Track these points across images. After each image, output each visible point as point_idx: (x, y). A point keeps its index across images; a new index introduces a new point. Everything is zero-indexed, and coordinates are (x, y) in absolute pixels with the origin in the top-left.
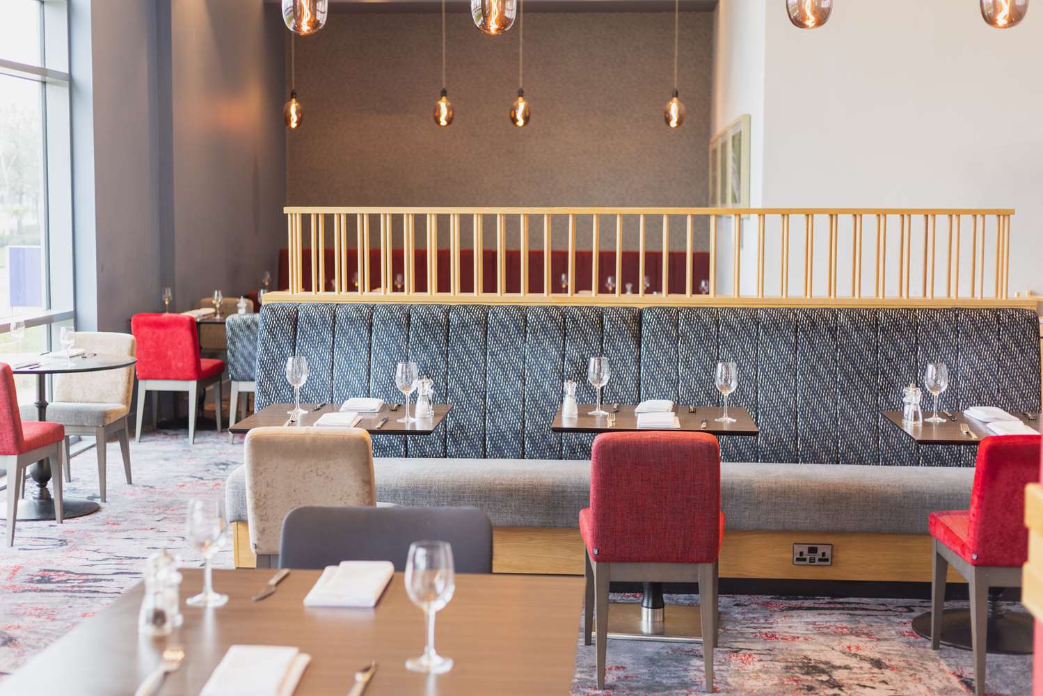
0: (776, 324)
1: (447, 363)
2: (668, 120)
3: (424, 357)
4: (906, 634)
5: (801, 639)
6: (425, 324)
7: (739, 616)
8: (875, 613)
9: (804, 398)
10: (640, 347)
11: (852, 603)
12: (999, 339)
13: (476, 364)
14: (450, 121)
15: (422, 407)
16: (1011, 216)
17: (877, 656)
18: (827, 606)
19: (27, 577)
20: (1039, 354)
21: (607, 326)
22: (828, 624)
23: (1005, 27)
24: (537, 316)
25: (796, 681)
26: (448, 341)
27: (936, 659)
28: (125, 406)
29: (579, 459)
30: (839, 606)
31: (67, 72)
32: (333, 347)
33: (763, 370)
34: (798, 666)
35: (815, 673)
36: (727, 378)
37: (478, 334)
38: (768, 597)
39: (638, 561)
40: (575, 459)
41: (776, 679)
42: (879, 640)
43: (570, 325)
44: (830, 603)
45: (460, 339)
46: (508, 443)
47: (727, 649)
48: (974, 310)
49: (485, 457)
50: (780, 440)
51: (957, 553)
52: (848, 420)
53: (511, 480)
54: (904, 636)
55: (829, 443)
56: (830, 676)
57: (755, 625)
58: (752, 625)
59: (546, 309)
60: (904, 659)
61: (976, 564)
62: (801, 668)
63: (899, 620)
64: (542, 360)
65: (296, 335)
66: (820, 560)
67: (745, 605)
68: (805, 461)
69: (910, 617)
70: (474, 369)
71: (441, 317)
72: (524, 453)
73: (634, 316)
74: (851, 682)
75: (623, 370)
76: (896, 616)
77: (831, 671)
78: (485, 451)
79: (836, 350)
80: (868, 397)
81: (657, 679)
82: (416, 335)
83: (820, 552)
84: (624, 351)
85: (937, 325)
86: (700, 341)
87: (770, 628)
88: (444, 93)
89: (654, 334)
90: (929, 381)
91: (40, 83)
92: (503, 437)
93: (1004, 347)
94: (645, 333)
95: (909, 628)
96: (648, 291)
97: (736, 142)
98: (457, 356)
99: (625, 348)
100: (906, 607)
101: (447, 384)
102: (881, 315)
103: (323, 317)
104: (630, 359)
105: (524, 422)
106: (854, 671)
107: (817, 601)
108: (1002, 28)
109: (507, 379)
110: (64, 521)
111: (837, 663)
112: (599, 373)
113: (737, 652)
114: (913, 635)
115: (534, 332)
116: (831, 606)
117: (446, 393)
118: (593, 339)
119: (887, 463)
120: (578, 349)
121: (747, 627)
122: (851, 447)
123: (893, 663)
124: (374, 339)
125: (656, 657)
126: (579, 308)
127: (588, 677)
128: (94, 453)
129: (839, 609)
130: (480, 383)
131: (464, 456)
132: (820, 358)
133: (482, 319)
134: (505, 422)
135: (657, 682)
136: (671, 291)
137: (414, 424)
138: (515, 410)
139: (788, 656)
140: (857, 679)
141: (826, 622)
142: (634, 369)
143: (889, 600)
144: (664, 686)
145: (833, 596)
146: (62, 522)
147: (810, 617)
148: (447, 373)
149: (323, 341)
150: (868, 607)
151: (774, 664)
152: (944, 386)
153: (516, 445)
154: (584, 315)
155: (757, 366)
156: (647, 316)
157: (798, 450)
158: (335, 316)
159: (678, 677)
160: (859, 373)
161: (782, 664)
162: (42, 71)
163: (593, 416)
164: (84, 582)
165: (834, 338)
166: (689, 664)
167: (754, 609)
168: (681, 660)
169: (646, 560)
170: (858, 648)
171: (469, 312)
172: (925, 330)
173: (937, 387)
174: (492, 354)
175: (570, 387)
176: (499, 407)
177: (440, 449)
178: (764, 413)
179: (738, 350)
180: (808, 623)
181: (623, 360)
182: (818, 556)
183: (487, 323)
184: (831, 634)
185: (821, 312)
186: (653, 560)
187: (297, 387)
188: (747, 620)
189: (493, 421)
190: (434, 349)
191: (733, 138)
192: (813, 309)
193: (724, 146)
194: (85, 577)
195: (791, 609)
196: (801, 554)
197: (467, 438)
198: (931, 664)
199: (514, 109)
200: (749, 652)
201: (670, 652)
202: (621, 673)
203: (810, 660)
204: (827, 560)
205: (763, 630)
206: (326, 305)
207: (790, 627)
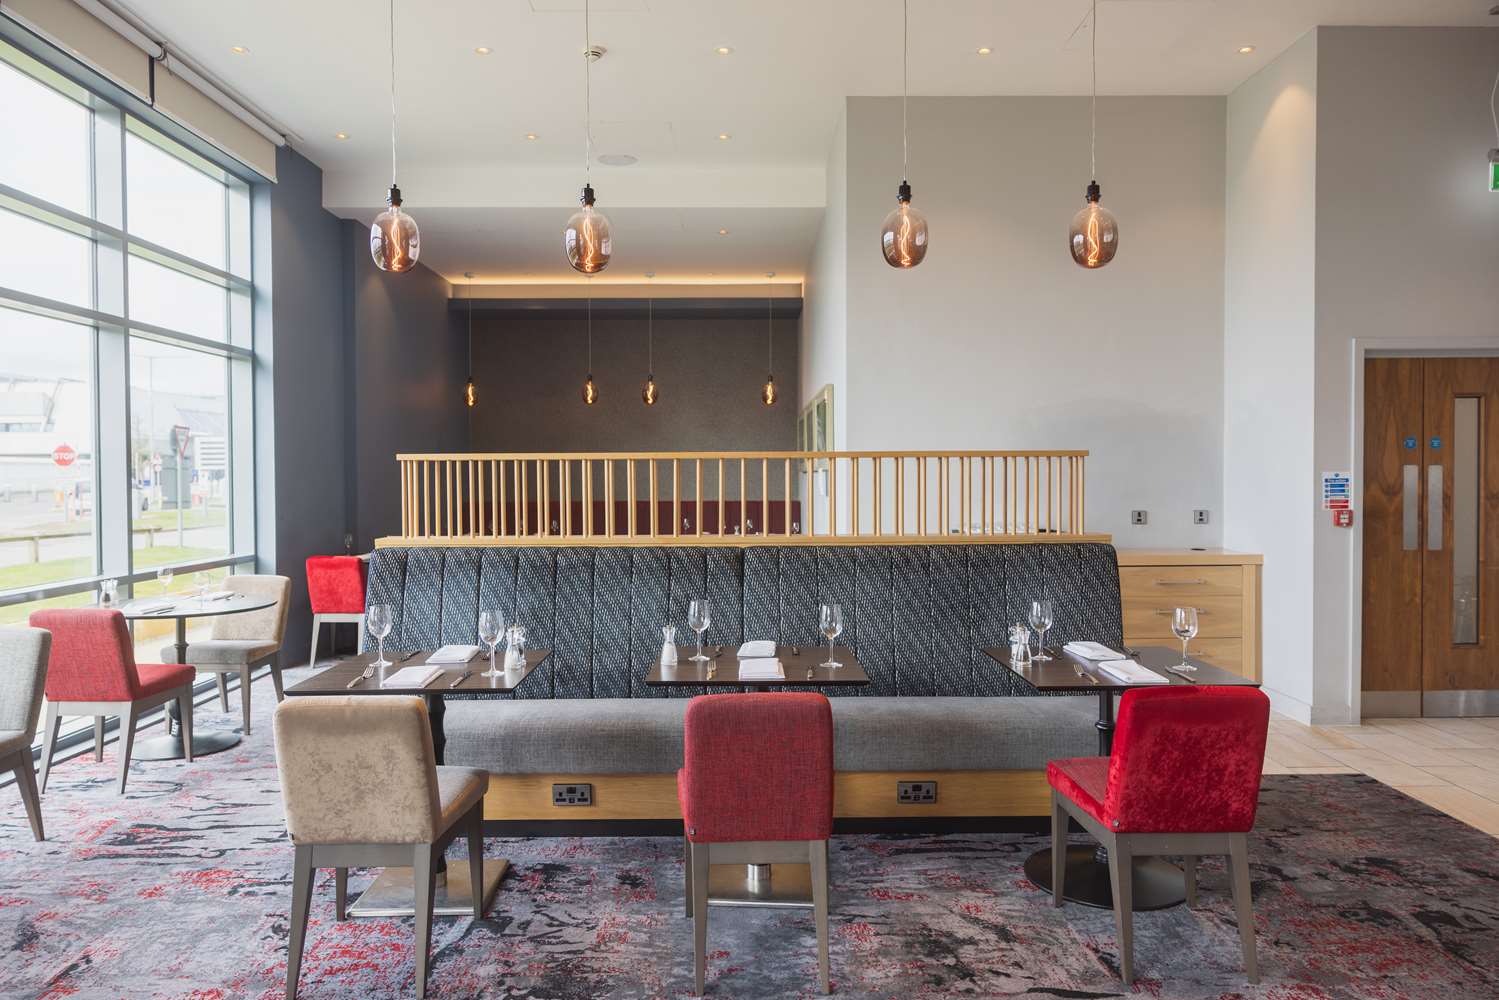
0: (871, 561)
1: (555, 604)
2: (765, 398)
3: (531, 598)
4: (1022, 884)
5: (915, 897)
6: (533, 566)
7: (847, 864)
8: (984, 855)
9: (900, 632)
10: (742, 586)
11: (956, 842)
12: (1081, 573)
13: (583, 604)
14: (594, 400)
15: (511, 657)
16: (1086, 457)
17: (1000, 920)
18: (933, 846)
19: (111, 837)
20: (1119, 587)
21: (711, 565)
22: (940, 873)
23: (1095, 267)
24: (642, 557)
25: (921, 968)
26: (556, 583)
27: (1062, 922)
28: (276, 642)
29: (685, 697)
30: (945, 846)
31: (250, 348)
32: (442, 590)
33: (861, 606)
34: (919, 942)
35: (939, 952)
36: (832, 621)
37: (585, 576)
38: (873, 836)
39: (741, 839)
40: (681, 697)
41: (898, 966)
42: (996, 895)
43: (674, 565)
44: (935, 842)
45: (567, 580)
46: (615, 683)
47: (841, 917)
48: (1057, 545)
49: (592, 697)
50: (879, 674)
51: (1090, 814)
52: (943, 653)
53: (613, 725)
54: (1020, 887)
55: (925, 676)
56: (956, 957)
57: (865, 878)
58: (862, 878)
59: (651, 550)
60: (1029, 924)
61: (1118, 832)
62: (922, 944)
63: (1009, 864)
64: (648, 600)
65: (405, 578)
66: (925, 798)
67: (852, 849)
68: (903, 695)
69: (1021, 860)
70: (581, 609)
71: (549, 559)
72: (630, 692)
73: (737, 556)
74: (981, 966)
75: (727, 608)
76: (1004, 857)
77: (956, 950)
78: (592, 690)
79: (930, 586)
80: (961, 630)
81: (766, 972)
82: (525, 577)
83: (924, 790)
84: (728, 590)
85: (1022, 559)
86: (800, 579)
87: (882, 881)
88: (590, 378)
89: (756, 572)
90: (1035, 618)
91: (226, 359)
92: (610, 677)
93: (1086, 580)
94: (747, 572)
95: (1021, 876)
96: (749, 531)
97: (821, 410)
98: (565, 598)
99: (728, 585)
100: (1012, 845)
101: (554, 625)
102: (970, 551)
103: (432, 561)
104: (733, 598)
105: (631, 661)
106: (981, 947)
107: (922, 840)
108: (1091, 267)
109: (614, 619)
110: (195, 759)
111: (960, 935)
112: (700, 617)
113: (850, 921)
114: (1029, 886)
115: (640, 572)
116: (938, 846)
117: (554, 635)
118: (697, 579)
119: (981, 694)
120: (683, 588)
121: (857, 881)
122: (946, 678)
123: (1020, 931)
124: (482, 581)
125: (763, 934)
126: (683, 549)
127: (686, 973)
128: (270, 679)
129: (946, 850)
130: (587, 623)
131: (571, 696)
132: (915, 592)
133: (589, 558)
134: (611, 661)
135: (765, 977)
136: (770, 531)
137: (501, 679)
138: (621, 650)
139: (907, 926)
140: (987, 960)
141: (938, 870)
142: (737, 607)
143: (993, 835)
144: (773, 985)
145: (938, 834)
146: (192, 761)
147: (920, 863)
148: (555, 614)
149: (432, 584)
150: (973, 846)
151: (892, 940)
152: (1049, 624)
153: (623, 684)
154: (688, 555)
155: (855, 602)
156: (749, 556)
157: (896, 683)
158: (444, 560)
159: (788, 968)
160: (952, 607)
161: (900, 939)
162: (228, 348)
163: (694, 663)
164: (171, 841)
165: (928, 574)
166: (799, 945)
167: (862, 854)
168: (791, 938)
169: (749, 839)
170: (977, 909)
171: (576, 553)
172: (1012, 564)
173: (1043, 625)
174: (599, 594)
175: (669, 633)
176: (606, 647)
177: (547, 690)
178: (862, 648)
179: (836, 586)
180: (919, 873)
181: (726, 599)
182: (923, 793)
183: (594, 564)
184: (945, 888)
185: (914, 549)
186: (757, 838)
187: (381, 638)
188: (856, 870)
189: (600, 661)
190: (542, 590)
191: (818, 407)
192: (906, 547)
193: (810, 416)
194: (174, 834)
195: (899, 852)
196: (906, 792)
197: (574, 678)
198: (1059, 930)
199: (645, 390)
200: (864, 920)
201: (778, 925)
202: (723, 963)
203: (930, 930)
204: (931, 797)
205: (876, 886)
206: (437, 548)
207: (902, 879)
